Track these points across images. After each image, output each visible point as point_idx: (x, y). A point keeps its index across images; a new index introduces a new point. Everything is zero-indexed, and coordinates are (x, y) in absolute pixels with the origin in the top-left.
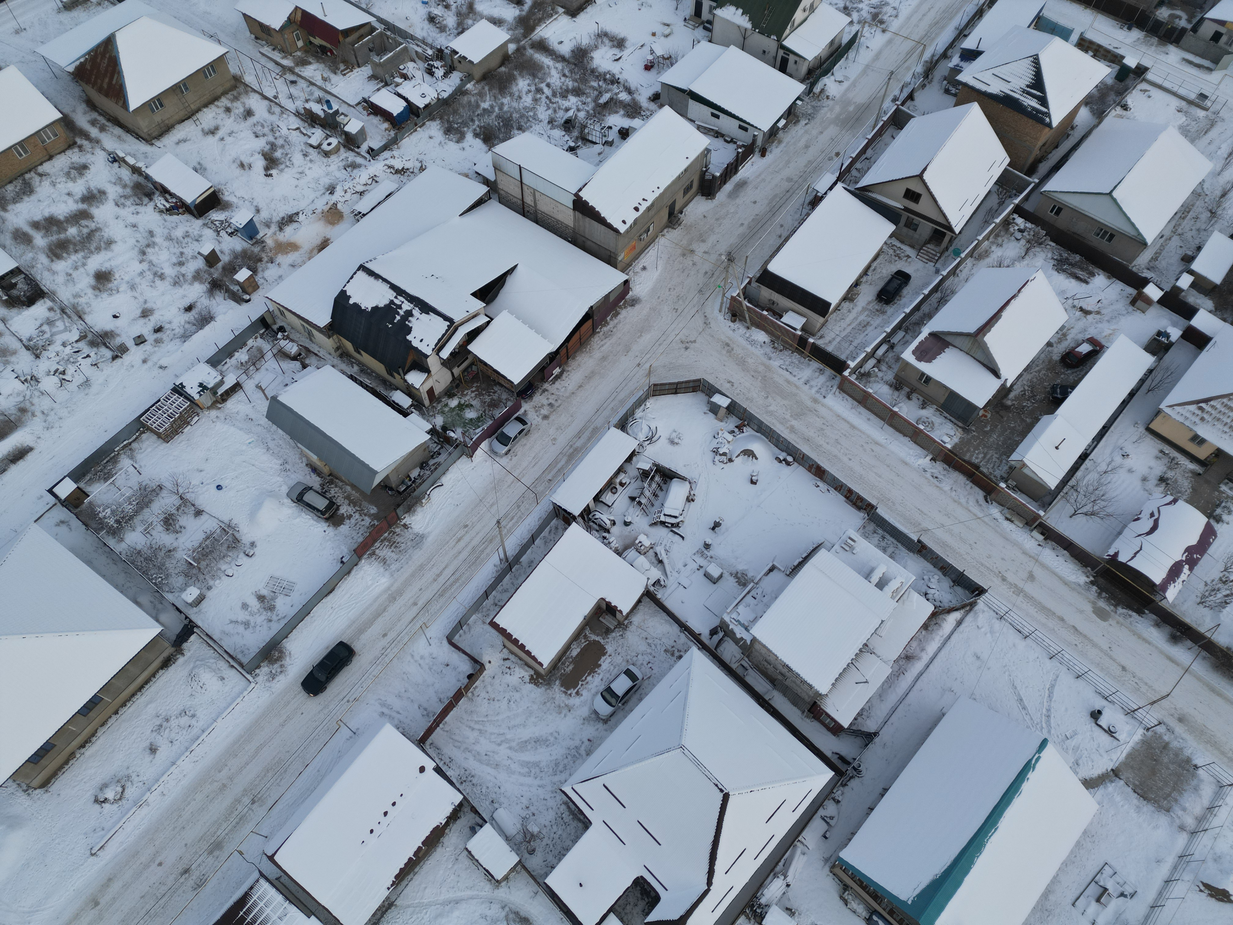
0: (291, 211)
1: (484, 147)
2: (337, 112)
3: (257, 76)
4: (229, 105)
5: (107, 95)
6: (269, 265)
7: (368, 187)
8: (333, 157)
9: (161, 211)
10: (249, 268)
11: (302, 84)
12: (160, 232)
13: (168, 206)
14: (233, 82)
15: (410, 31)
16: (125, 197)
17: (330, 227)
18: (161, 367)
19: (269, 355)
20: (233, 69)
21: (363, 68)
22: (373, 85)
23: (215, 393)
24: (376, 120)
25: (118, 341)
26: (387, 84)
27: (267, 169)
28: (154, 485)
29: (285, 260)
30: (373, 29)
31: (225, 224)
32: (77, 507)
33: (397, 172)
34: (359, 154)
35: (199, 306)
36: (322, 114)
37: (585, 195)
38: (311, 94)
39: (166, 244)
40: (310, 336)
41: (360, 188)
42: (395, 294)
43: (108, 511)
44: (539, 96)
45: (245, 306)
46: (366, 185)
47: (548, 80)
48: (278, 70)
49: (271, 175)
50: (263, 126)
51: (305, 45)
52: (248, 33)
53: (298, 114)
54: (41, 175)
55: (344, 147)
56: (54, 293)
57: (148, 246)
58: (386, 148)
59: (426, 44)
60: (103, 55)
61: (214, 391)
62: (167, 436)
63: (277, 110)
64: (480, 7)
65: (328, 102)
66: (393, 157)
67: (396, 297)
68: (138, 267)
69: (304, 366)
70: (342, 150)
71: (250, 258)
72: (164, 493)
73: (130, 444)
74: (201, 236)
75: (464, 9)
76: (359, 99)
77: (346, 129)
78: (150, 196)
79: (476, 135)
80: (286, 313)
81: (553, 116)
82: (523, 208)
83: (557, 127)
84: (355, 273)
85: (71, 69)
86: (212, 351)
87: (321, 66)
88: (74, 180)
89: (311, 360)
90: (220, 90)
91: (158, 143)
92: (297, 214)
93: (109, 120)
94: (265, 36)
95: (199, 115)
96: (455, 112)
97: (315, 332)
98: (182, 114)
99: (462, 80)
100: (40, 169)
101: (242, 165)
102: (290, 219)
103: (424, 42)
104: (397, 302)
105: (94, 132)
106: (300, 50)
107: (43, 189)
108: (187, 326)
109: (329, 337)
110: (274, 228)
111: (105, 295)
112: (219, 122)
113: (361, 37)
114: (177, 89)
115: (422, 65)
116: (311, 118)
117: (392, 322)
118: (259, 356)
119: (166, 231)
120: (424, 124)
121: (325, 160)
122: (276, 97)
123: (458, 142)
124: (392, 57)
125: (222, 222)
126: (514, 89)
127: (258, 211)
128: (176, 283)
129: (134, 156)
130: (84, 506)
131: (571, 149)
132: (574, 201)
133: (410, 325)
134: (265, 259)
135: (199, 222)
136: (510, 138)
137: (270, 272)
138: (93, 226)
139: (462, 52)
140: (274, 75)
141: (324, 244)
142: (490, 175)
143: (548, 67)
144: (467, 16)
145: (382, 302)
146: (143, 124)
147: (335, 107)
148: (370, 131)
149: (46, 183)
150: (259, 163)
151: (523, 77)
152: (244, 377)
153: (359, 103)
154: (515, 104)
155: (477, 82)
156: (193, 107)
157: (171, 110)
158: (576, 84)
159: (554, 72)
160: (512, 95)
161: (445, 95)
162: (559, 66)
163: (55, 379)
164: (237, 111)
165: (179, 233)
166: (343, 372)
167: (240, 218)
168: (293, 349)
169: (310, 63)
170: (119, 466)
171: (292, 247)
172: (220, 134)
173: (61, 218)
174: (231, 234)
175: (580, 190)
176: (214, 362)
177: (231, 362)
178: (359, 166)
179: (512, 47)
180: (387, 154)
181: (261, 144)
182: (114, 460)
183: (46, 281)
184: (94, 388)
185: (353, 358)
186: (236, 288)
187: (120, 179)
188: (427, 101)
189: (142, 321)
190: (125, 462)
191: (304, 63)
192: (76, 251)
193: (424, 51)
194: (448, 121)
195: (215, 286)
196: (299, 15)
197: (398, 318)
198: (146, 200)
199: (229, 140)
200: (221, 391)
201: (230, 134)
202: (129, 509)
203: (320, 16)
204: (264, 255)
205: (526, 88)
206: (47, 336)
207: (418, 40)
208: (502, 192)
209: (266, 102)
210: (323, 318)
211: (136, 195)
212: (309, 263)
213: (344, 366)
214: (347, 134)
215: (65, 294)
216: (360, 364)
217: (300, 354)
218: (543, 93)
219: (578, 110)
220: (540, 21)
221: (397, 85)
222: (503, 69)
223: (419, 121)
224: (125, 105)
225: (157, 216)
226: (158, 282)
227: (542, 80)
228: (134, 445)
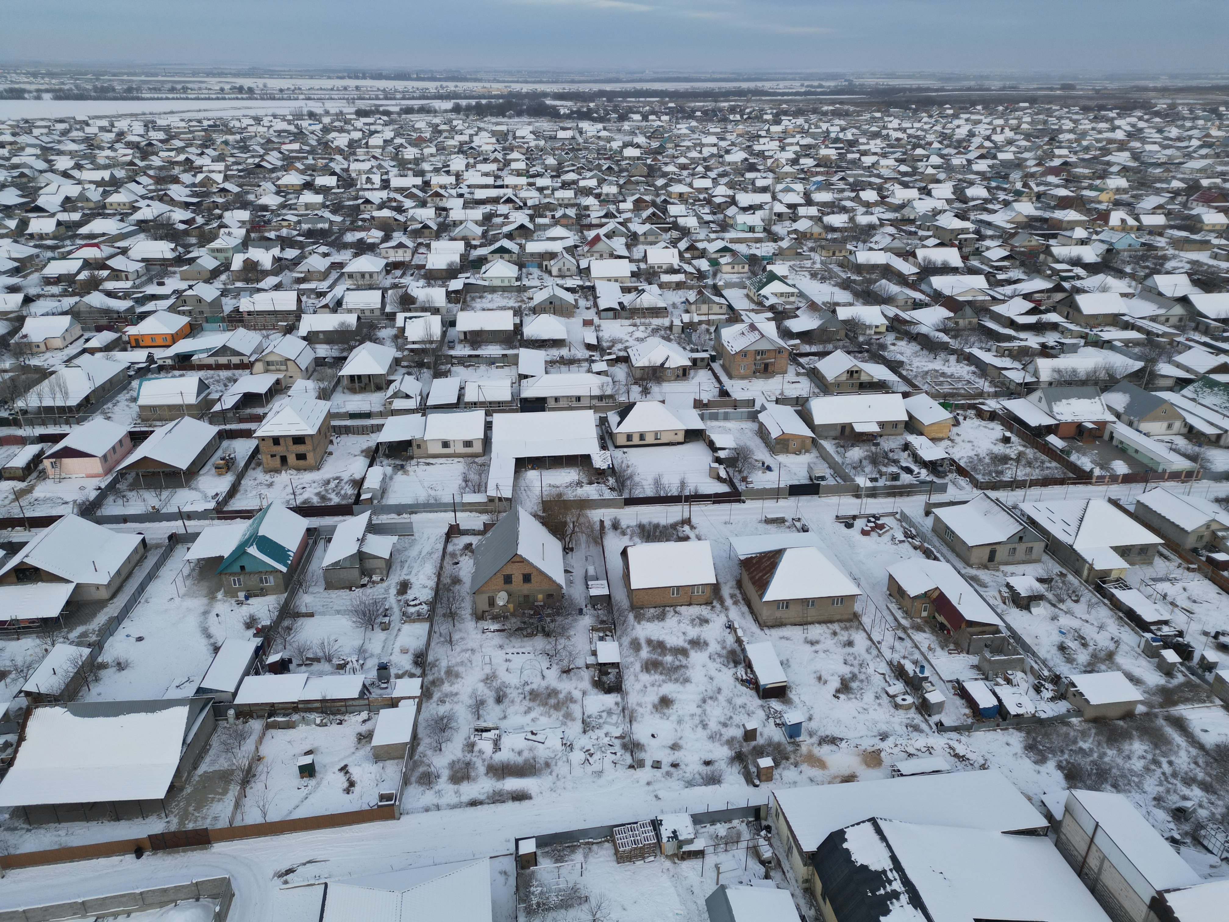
0: (837, 734)
1: (1063, 783)
2: (926, 679)
3: (873, 621)
4: (838, 631)
5: (754, 583)
6: (792, 767)
7: (919, 753)
8: (901, 712)
9: (737, 679)
10: (774, 760)
11: (908, 643)
12: (726, 692)
13: (744, 677)
14: (851, 616)
15: (1035, 648)
16: (719, 655)
17: (864, 767)
18: (656, 796)
19: (743, 845)
20: (858, 607)
21: (971, 656)
22: (974, 674)
23: (680, 847)
24: (959, 702)
25: (642, 755)
26: (987, 679)
27: (838, 691)
28: (583, 893)
29: (808, 770)
30: (999, 632)
31: (778, 715)
32: (523, 867)
33: (956, 756)
34: (927, 721)
35: (716, 764)
36: (911, 674)
37: (1172, 900)
38: (912, 654)
39: (725, 704)
40: (789, 851)
41: (911, 750)
42: (892, 866)
43: (539, 889)
44: (1153, 767)
45: (751, 789)
46: (918, 750)
47: (1173, 758)
48: (894, 624)
49: (838, 698)
50: (855, 658)
51: (929, 617)
52: (885, 589)
53: (890, 664)
54: (676, 612)
55: (917, 708)
56: (627, 694)
57: (711, 698)
58: (955, 729)
59: (1046, 666)
60: (770, 558)
61: (681, 844)
62: (622, 857)
63: (875, 652)
64: (1119, 659)
65: (922, 667)
66: (959, 741)
67: (891, 870)
68: (692, 708)
69: (767, 877)
70: (913, 710)
71: (780, 752)
72: (585, 907)
73: (593, 843)
74: (753, 713)
75: (1102, 654)
76: (953, 678)
77: (927, 696)
78: (736, 663)
79: (1060, 767)
80: (781, 817)
81: (1163, 795)
82: (1082, 867)
83: (1164, 808)
84: (863, 822)
85: (742, 558)
86: (701, 809)
87: (934, 638)
88: (694, 626)
89: (776, 875)
90: (838, 617)
91: (767, 631)
92: (842, 740)
93: (744, 599)
94: (898, 596)
95: (810, 627)
96: (1046, 735)
97: (795, 851)
98: (798, 620)
99: (1068, 711)
100: (678, 609)
101: (820, 678)
102: (833, 741)
103: (1044, 662)
104: (889, 874)
105: (729, 602)
106: (921, 618)
107: (671, 621)
108: (697, 776)
109: (805, 865)
110: (815, 740)
111: (657, 716)
112: (822, 639)
113: (984, 633)
114: (805, 602)
115: (1032, 679)
116: (899, 672)
117: (873, 893)
118: (735, 839)
119: (731, 695)
120: (1007, 729)
121: (893, 710)
122: (879, 643)
123: (1036, 763)
124: (1004, 660)
125: (776, 712)
126: (1126, 746)
127: (810, 719)
128: (711, 737)
129: (744, 631)
130: (528, 871)
131: (1173, 841)
132: (1153, 899)
133: (891, 907)
134: (792, 760)
135: (760, 702)
136: (1098, 790)
137: (789, 773)
138: (684, 662)
139: (1081, 688)
140: (888, 626)
141: (849, 779)
142: (1058, 814)
143: (1178, 746)
144: (1103, 661)
145: (875, 866)
146: (765, 614)
147: (927, 674)
148: (948, 707)
149: (676, 619)
150: (835, 684)
151: (1142, 741)
152: (711, 849)
153: (951, 681)
154: (1120, 761)
155: (1086, 721)
156: (809, 619)
157: (792, 613)
158: (1208, 779)
159: (1183, 754)
160: (1120, 751)
161: (1043, 716)
162: (1194, 751)
163: (582, 756)
164: (841, 638)
165: (739, 701)
166: (798, 908)
167: (792, 717)
168: (767, 853)
169: (924, 632)
170: (573, 857)
171: (821, 764)
172: (817, 647)
173: (668, 646)
174: (777, 725)
175: (1168, 891)
176: (698, 819)
177: (710, 829)
178: (922, 731)
179: (1141, 709)
180: (954, 735)
181: (846, 671)
182: (573, 849)
183: (629, 683)
184: (602, 781)
185: (816, 901)
186: (753, 769)
187: (724, 641)
188: (1021, 711)
189: (669, 751)
190: (578, 857)
191: (919, 628)
192: (661, 674)
193: (1041, 669)
194: (1034, 739)
195: (739, 758)
196: (936, 594)
197: (882, 892)
198: (732, 665)
199: (821, 655)
200: (686, 848)
201: (825, 651)
202: (554, 899)
203: (954, 602)
204: (792, 756)
205: (1141, 752)
206: (601, 721)
207: (1039, 658)
208: (1063, 837)
209: (869, 643)
210: (810, 844)
211: (727, 658)
212: (827, 787)
213: (802, 902)
214: (925, 701)
215: (633, 699)
216: (819, 910)
217: (770, 862)
218: (1160, 767)
219: (1201, 806)
220: (1186, 701)
221: (997, 684)
222: (1121, 723)
223: (1003, 724)
224: (761, 596)
225: (732, 680)
226: (700, 728)
227: (1164, 755)
228: (595, 847)
